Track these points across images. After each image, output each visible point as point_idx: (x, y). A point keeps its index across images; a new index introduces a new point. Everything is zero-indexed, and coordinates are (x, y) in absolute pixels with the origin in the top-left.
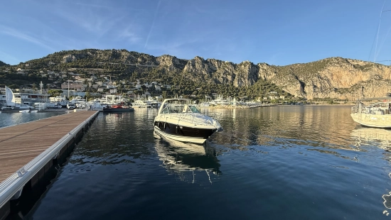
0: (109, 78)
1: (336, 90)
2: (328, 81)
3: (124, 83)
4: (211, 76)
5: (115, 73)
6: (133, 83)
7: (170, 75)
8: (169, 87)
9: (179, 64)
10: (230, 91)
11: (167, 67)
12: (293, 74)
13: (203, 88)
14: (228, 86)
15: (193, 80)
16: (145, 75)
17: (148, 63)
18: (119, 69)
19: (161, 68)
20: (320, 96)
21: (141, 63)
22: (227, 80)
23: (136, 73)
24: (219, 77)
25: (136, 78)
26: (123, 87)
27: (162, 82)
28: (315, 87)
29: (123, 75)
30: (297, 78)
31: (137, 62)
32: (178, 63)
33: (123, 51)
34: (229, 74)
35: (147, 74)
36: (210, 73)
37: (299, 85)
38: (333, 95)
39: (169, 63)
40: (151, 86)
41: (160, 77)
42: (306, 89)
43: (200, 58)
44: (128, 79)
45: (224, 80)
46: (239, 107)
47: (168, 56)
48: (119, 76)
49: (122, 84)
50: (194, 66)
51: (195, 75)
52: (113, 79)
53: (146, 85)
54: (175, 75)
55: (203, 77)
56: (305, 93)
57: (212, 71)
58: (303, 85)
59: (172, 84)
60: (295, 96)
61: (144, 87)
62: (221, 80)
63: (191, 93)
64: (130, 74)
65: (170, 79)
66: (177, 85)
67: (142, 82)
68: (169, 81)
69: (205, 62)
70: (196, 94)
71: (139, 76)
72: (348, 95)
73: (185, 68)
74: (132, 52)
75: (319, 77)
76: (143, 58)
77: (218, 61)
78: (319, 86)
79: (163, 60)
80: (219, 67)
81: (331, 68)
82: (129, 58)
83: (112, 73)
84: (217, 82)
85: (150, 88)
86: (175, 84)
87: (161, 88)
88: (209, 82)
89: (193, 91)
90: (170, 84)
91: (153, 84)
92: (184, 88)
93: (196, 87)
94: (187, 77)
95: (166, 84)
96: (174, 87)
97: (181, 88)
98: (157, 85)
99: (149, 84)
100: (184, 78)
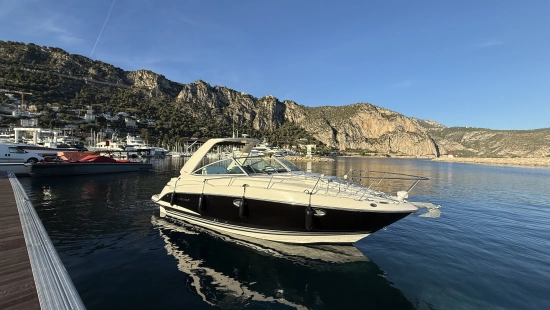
0: (17, 96)
1: (367, 140)
2: (359, 128)
3: (56, 108)
4: (222, 112)
5: (35, 88)
6: (79, 111)
7: (154, 103)
8: (151, 123)
9: (170, 89)
11: (148, 90)
12: (325, 118)
13: (210, 129)
14: (246, 127)
15: (194, 116)
16: (103, 100)
17: (111, 80)
18: (44, 83)
19: (135, 91)
20: (352, 146)
21: (94, 77)
22: (245, 120)
23: (85, 95)
24: (233, 114)
25: (84, 102)
26: (54, 116)
27: (139, 114)
28: (347, 135)
29: (53, 95)
30: (328, 123)
31: (86, 74)
32: (168, 86)
33: (55, 50)
34: (247, 112)
35: (109, 99)
36: (220, 107)
37: (331, 132)
38: (364, 146)
39: (152, 85)
40: (116, 118)
41: (134, 105)
42: (339, 137)
43: (205, 83)
44: (67, 103)
45: (240, 118)
47: (149, 72)
48: (43, 96)
49: (51, 110)
50: (194, 93)
51: (196, 108)
52: (28, 100)
53: (107, 116)
54: (161, 105)
55: (209, 113)
56: (337, 142)
57: (222, 104)
58: (335, 133)
59: (158, 118)
61: (102, 121)
62: (235, 118)
63: (191, 134)
64: (71, 95)
65: (153, 110)
66: (166, 120)
67: (97, 111)
68: (151, 112)
69: (211, 90)
70: (199, 137)
71: (91, 100)
72: (378, 147)
73: (181, 96)
74: (75, 57)
75: (351, 124)
76: (99, 70)
77: (231, 91)
78: (351, 134)
79: (141, 78)
80: (233, 100)
81: (362, 115)
82: (69, 65)
83: (27, 88)
84: (230, 120)
85: (115, 121)
86: (163, 119)
87: (137, 123)
88: (219, 120)
89: (195, 132)
90: (153, 118)
91: (120, 116)
92: (178, 126)
93: (198, 127)
94: (183, 109)
95: (145, 117)
96: (162, 124)
97: (173, 126)
98: (129, 118)
99: (112, 115)
100: (177, 110)
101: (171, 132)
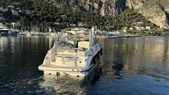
8: (28, 12)
10: (96, 20)
12: (160, 5)
13: (68, 16)
14: (94, 14)
15: (57, 7)
22: (94, 8)
24: (85, 4)
27: (21, 6)
30: (163, 9)
34: (96, 2)
37: (165, 16)
40: (6, 10)
45: (90, 8)
46: (97, 36)
55: (68, 4)
59: (33, 9)
60: (161, 27)
62: (87, 7)
63: (54, 20)
66: (38, 10)
68: (29, 5)
70: (60, 22)
84: (83, 9)
85: (6, 12)
86: (36, 9)
87: (19, 13)
88: (74, 9)
89: (57, 19)
90: (30, 9)
91: (9, 8)
92: (46, 14)
93: (60, 14)
94: (50, 2)
95: (25, 8)
96: (35, 13)
97: (43, 14)
98: (14, 9)
99: (4, 8)
100: (46, 3)
101: (41, 18)
